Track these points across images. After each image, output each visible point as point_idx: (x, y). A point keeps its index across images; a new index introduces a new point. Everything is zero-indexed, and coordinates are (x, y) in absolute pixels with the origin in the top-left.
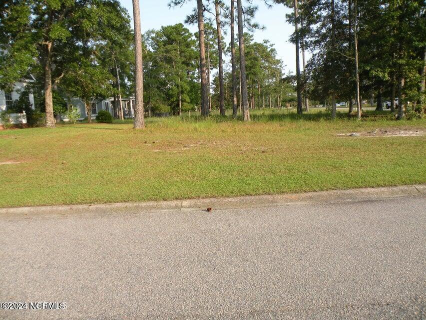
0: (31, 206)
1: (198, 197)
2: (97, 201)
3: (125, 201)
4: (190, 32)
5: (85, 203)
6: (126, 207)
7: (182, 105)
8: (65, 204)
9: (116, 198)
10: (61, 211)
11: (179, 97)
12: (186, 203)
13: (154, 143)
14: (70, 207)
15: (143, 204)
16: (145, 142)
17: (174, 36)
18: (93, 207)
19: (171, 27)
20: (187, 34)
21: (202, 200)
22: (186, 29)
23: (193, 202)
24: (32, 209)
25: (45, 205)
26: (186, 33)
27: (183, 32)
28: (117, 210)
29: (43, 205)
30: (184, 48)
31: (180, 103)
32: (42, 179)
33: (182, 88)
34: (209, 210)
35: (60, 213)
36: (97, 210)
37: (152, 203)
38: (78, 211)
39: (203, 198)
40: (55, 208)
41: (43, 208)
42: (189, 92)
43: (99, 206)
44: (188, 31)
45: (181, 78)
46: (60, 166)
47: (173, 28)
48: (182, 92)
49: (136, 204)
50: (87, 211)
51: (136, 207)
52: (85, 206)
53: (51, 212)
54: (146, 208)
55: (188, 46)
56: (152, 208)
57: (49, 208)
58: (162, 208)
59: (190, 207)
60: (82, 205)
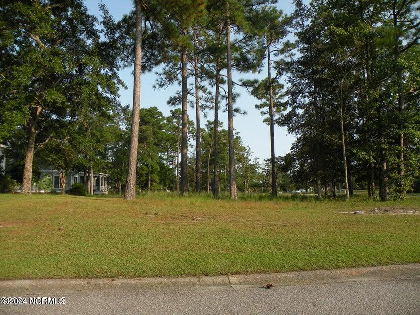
0: (32, 278)
1: (246, 272)
2: (121, 275)
3: (157, 276)
4: (164, 115)
5: (106, 277)
6: (161, 283)
7: (151, 184)
8: (79, 277)
9: (145, 272)
10: (75, 286)
11: (148, 177)
12: (234, 279)
13: (156, 214)
14: (85, 282)
15: (182, 280)
16: (146, 213)
17: (148, 118)
18: (118, 282)
19: (146, 109)
20: (161, 117)
21: (252, 276)
22: (160, 112)
23: (241, 278)
24: (35, 283)
25: (52, 278)
26: (159, 116)
27: (157, 116)
28: (150, 286)
29: (48, 278)
30: (156, 130)
31: (149, 183)
32: (39, 246)
33: (152, 168)
34: (269, 287)
35: (74, 288)
36: (123, 287)
37: (192, 279)
38: (99, 287)
39: (251, 273)
40: (65, 282)
41: (50, 282)
42: (159, 172)
43: (125, 281)
44: (162, 114)
45: (152, 159)
46: (56, 232)
47: (148, 111)
48: (152, 172)
49: (172, 280)
50: (110, 286)
51: (174, 284)
52: (106, 281)
53: (62, 287)
54: (187, 284)
55: (160, 128)
56: (194, 284)
57: (57, 282)
58: (207, 285)
59: (240, 284)
60: (102, 280)
